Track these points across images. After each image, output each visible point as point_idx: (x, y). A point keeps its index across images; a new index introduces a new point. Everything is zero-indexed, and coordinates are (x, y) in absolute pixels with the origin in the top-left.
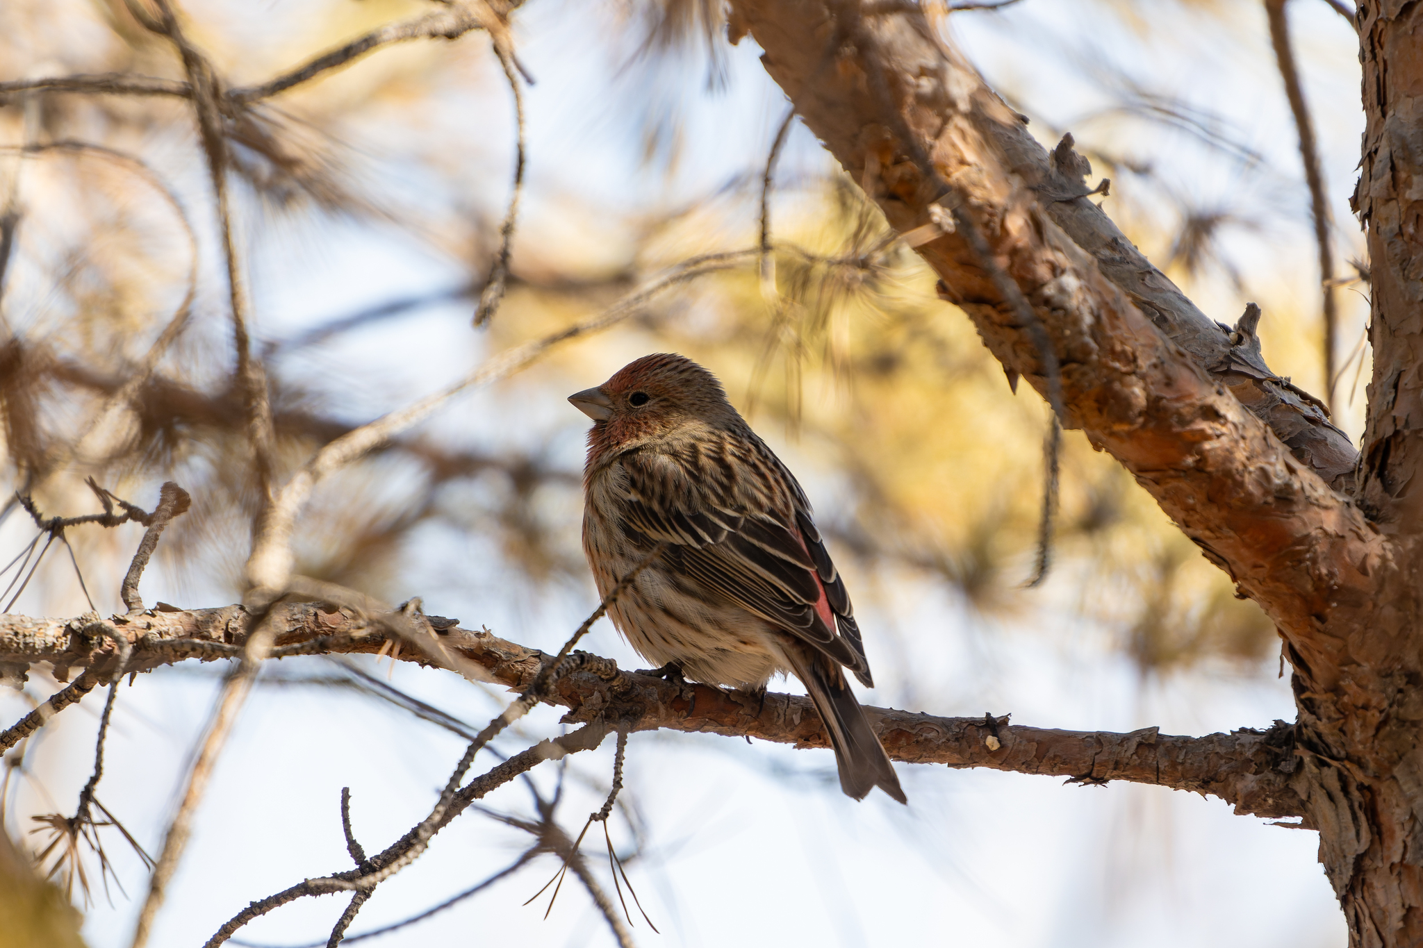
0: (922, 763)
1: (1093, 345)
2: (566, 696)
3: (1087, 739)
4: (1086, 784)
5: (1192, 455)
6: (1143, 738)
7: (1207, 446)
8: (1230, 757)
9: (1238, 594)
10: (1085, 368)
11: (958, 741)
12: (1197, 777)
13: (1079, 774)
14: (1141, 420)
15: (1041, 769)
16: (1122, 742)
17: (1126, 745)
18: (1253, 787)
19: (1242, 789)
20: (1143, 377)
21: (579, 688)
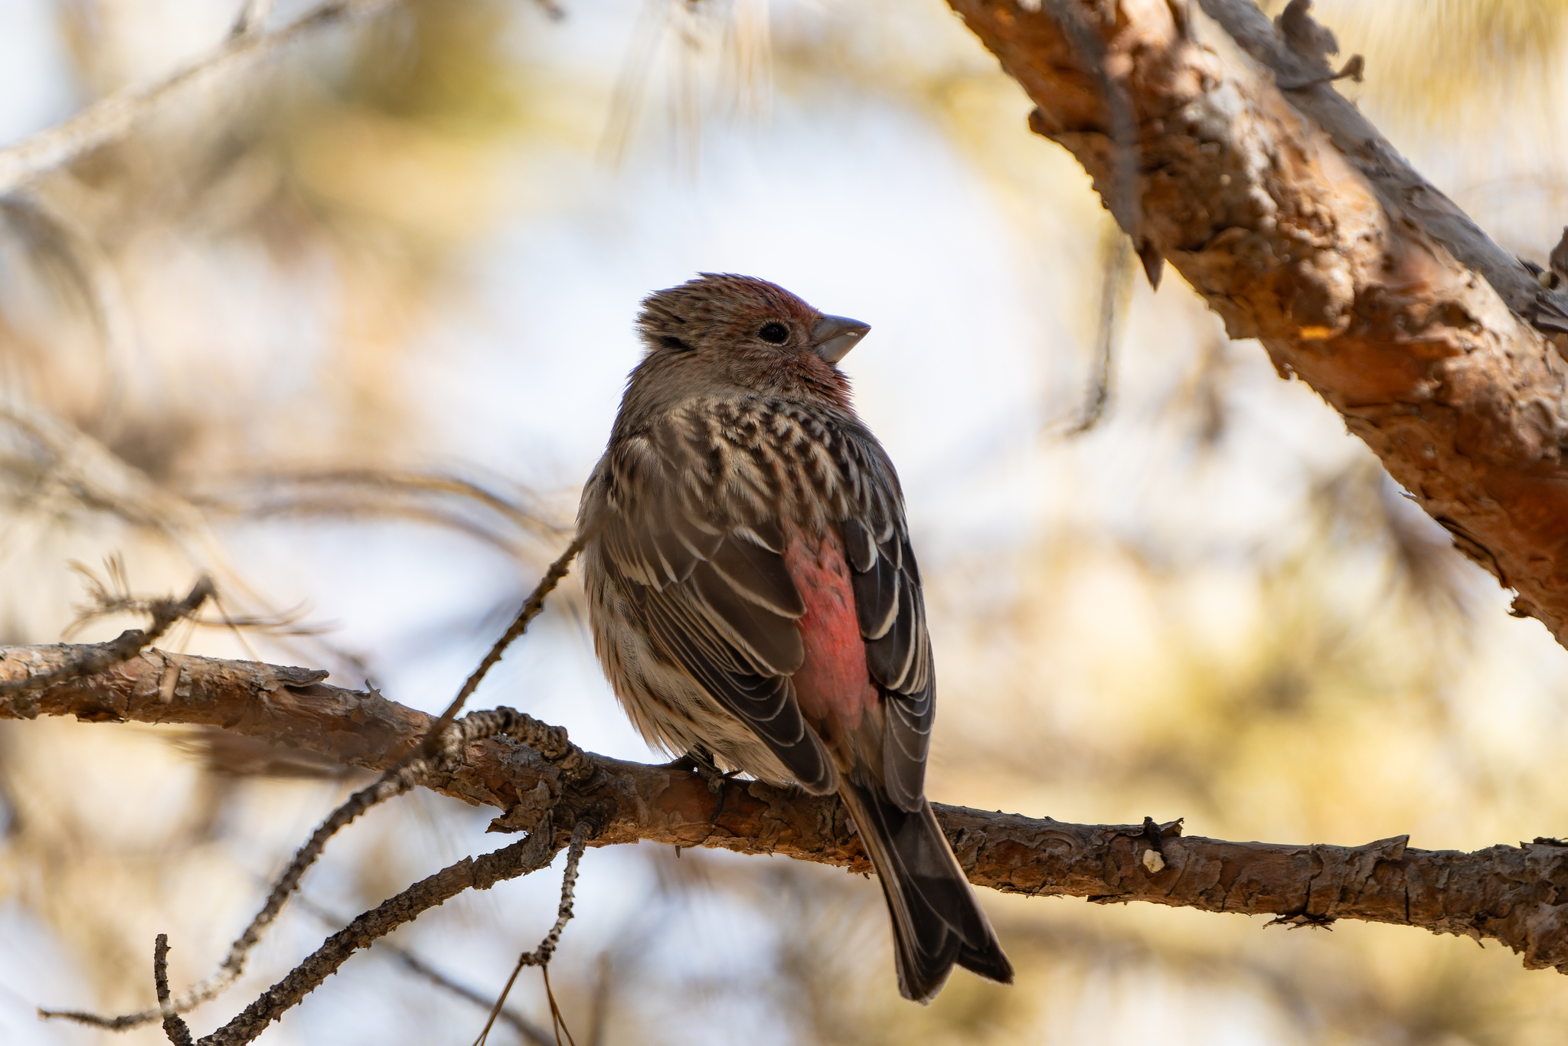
0: (1047, 894)
1: (1267, 202)
2: (495, 789)
3: (1298, 856)
4: (1299, 925)
5: (1427, 379)
6: (1383, 853)
7: (1452, 365)
8: (1517, 879)
9: (1514, 610)
10: (1257, 238)
11: (1101, 860)
12: (1467, 910)
13: (1287, 909)
14: (1345, 321)
15: (1229, 902)
16: (1352, 858)
17: (1358, 864)
18: (1551, 924)
19: (1534, 928)
20: (1348, 254)
21: (514, 776)
